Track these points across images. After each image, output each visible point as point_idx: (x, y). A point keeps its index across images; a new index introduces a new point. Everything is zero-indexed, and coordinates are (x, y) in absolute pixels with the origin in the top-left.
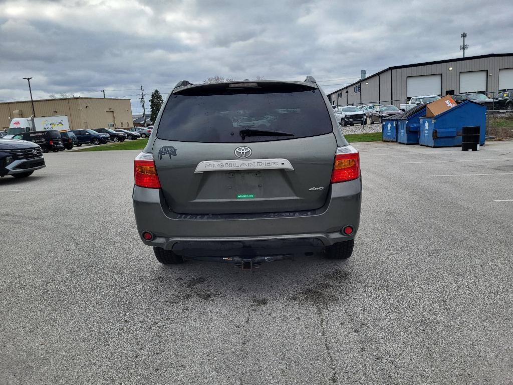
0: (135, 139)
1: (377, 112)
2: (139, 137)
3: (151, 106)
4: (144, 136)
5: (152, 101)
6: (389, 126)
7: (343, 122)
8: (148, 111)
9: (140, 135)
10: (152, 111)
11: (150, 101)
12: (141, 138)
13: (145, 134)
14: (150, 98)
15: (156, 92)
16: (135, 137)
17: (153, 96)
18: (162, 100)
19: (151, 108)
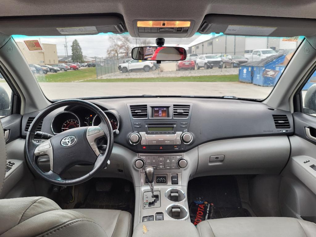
0: (56, 72)
1: (230, 59)
2: (59, 71)
3: (72, 49)
4: (63, 70)
5: (72, 46)
6: (245, 71)
7: (206, 66)
9: (59, 69)
10: (72, 53)
11: (71, 46)
12: (60, 72)
13: (64, 69)
14: (72, 44)
16: (56, 71)
18: (79, 46)
19: (72, 51)
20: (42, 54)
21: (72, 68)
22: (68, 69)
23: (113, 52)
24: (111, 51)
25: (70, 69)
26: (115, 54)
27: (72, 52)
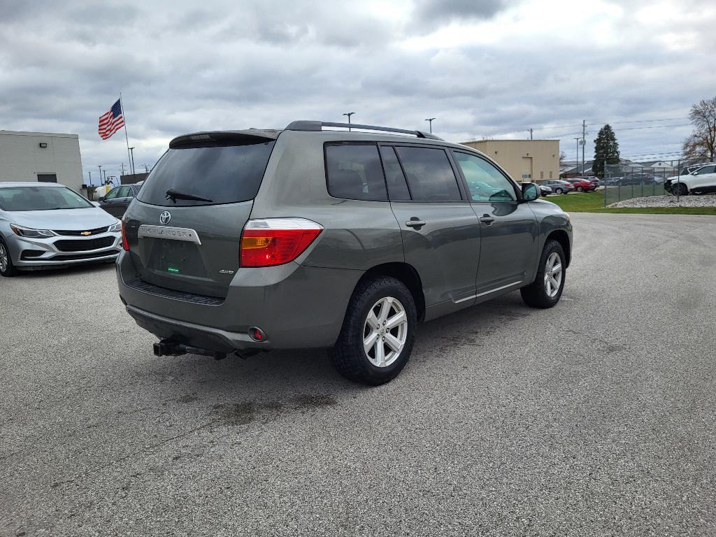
2: (549, 193)
3: (596, 148)
4: (559, 191)
5: (598, 141)
8: (590, 156)
9: (551, 190)
10: (595, 157)
11: (595, 141)
13: (562, 190)
14: (596, 137)
15: (607, 127)
17: (601, 133)
18: (614, 140)
19: (596, 152)
20: (529, 160)
21: (579, 189)
22: (571, 190)
23: (698, 149)
24: (695, 145)
25: (576, 189)
26: (706, 151)
27: (595, 154)
